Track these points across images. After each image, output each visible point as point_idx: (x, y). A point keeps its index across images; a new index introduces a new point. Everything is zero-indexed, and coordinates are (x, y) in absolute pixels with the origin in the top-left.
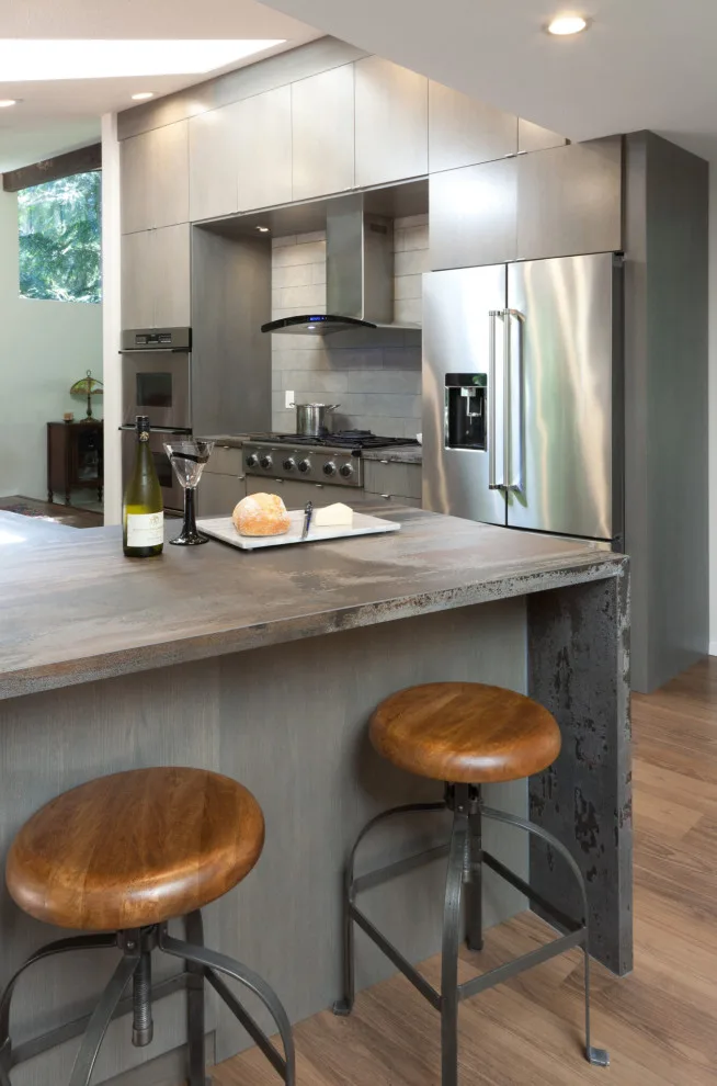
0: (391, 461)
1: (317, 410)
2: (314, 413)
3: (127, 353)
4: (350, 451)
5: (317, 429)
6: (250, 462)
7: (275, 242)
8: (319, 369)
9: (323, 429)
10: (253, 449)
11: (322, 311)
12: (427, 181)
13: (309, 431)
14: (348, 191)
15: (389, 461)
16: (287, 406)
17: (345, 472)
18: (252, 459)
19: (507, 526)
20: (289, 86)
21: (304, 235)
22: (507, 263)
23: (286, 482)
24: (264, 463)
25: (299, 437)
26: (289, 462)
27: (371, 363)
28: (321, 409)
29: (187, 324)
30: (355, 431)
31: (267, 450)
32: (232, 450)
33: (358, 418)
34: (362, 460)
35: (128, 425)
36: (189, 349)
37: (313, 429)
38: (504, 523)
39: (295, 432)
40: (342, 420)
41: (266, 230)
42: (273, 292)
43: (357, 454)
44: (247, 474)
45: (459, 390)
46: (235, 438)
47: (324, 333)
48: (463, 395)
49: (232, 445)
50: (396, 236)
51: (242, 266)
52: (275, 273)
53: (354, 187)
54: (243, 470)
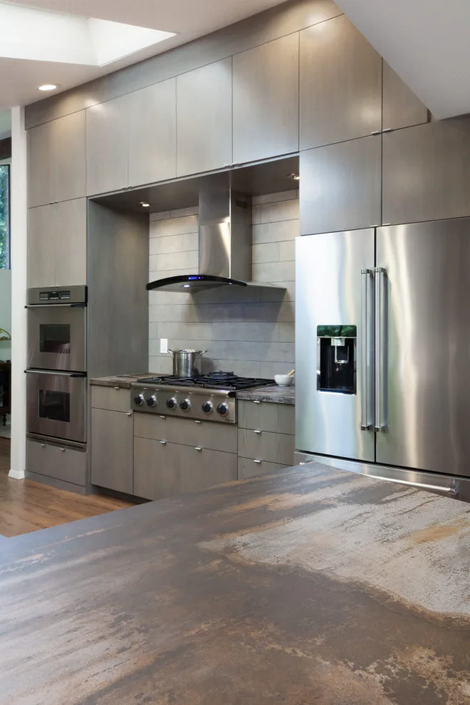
0: (263, 401)
1: (189, 355)
2: (187, 357)
3: (32, 308)
4: (227, 392)
5: (189, 371)
6: (138, 401)
7: (152, 217)
8: (188, 321)
9: (194, 371)
10: (140, 389)
11: (196, 272)
12: (298, 157)
13: (183, 373)
14: (226, 167)
15: (261, 401)
16: (162, 351)
17: (222, 411)
18: (139, 398)
19: (375, 463)
20: (174, 79)
21: (175, 211)
22: (375, 228)
23: (168, 419)
24: (150, 402)
25: (174, 379)
26: (172, 401)
27: (232, 316)
28: (193, 354)
29: (83, 283)
30: (221, 373)
31: (152, 391)
32: (121, 390)
33: (221, 361)
34: (237, 400)
35: (32, 369)
36: (85, 304)
37: (187, 372)
38: (373, 461)
39: (172, 374)
40: (208, 364)
41: (147, 205)
42: (150, 257)
43: (232, 395)
44: (134, 411)
45: (329, 340)
46: (122, 379)
47: (193, 291)
48: (332, 345)
49: (121, 386)
50: (253, 211)
51: (127, 236)
52: (151, 242)
53: (231, 164)
54: (132, 407)
